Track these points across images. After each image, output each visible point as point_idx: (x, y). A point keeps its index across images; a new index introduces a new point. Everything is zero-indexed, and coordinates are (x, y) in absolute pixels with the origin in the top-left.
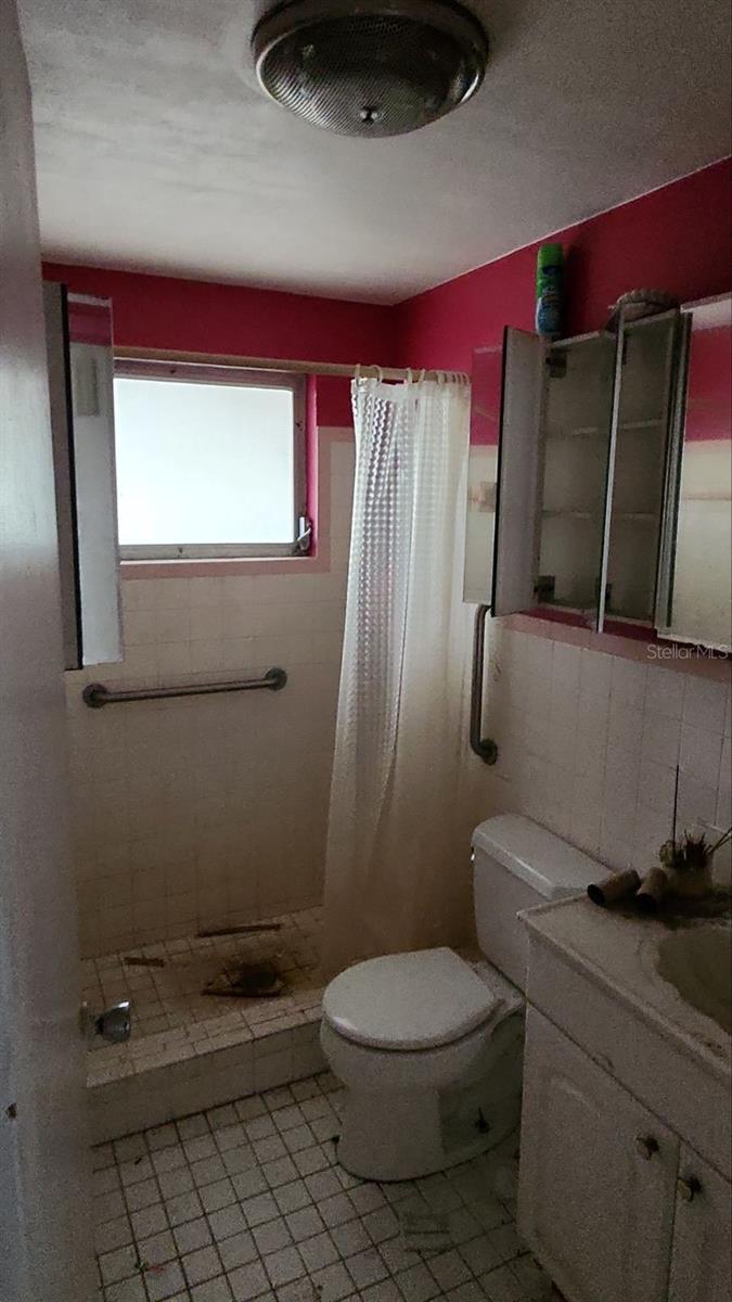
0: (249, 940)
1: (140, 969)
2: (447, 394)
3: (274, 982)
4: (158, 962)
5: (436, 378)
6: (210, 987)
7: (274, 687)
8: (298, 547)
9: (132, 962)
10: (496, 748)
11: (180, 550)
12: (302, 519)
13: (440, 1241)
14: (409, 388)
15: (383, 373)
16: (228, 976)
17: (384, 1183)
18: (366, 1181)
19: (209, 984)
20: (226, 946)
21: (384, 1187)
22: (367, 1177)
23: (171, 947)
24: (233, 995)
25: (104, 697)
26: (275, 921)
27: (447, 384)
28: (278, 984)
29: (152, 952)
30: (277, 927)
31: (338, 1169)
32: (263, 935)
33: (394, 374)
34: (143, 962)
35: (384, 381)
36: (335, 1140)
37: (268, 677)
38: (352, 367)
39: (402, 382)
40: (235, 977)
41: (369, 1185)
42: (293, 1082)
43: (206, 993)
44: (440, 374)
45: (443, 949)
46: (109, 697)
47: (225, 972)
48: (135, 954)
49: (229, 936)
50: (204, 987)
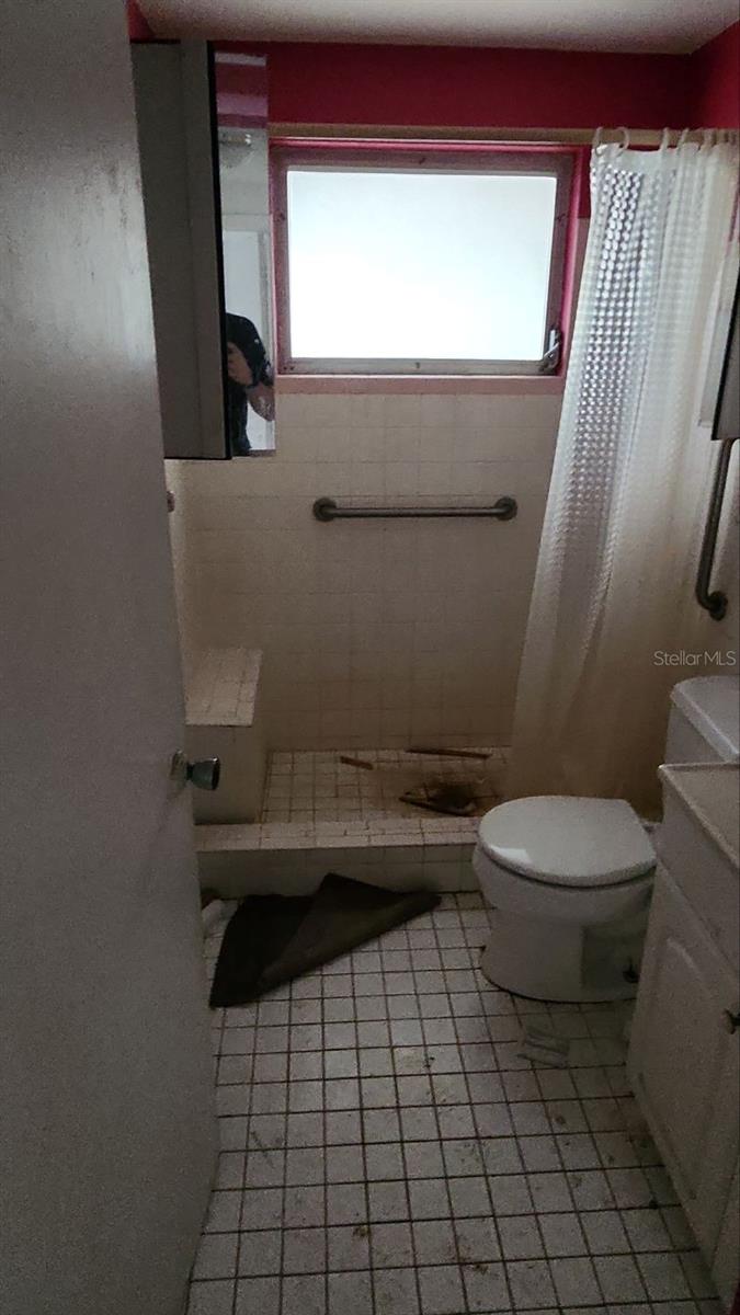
0: (455, 763)
1: (352, 769)
2: (714, 159)
3: (467, 804)
4: (368, 766)
5: (701, 141)
6: (409, 796)
7: (503, 517)
8: (546, 366)
9: (346, 761)
10: (726, 602)
11: (418, 363)
12: (553, 332)
13: (552, 1058)
14: (664, 154)
15: (629, 136)
16: (426, 790)
17: (518, 995)
18: (501, 989)
19: (408, 793)
20: (432, 763)
21: (517, 1000)
22: (502, 986)
23: (383, 754)
24: (427, 807)
25: (332, 511)
26: (485, 751)
27: (716, 147)
28: (469, 808)
29: (363, 756)
30: (484, 757)
31: (478, 971)
32: (469, 762)
33: (646, 137)
34: (358, 764)
35: (631, 148)
36: (483, 948)
37: (497, 506)
38: (590, 131)
39: (656, 148)
40: (433, 793)
41: (503, 994)
42: (460, 892)
43: (402, 800)
44: (708, 133)
45: (620, 801)
46: (339, 512)
47: (425, 787)
48: (351, 755)
49: (437, 757)
50: (401, 794)
